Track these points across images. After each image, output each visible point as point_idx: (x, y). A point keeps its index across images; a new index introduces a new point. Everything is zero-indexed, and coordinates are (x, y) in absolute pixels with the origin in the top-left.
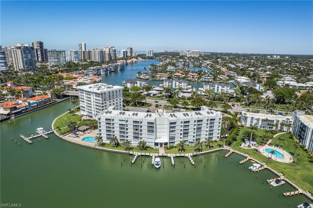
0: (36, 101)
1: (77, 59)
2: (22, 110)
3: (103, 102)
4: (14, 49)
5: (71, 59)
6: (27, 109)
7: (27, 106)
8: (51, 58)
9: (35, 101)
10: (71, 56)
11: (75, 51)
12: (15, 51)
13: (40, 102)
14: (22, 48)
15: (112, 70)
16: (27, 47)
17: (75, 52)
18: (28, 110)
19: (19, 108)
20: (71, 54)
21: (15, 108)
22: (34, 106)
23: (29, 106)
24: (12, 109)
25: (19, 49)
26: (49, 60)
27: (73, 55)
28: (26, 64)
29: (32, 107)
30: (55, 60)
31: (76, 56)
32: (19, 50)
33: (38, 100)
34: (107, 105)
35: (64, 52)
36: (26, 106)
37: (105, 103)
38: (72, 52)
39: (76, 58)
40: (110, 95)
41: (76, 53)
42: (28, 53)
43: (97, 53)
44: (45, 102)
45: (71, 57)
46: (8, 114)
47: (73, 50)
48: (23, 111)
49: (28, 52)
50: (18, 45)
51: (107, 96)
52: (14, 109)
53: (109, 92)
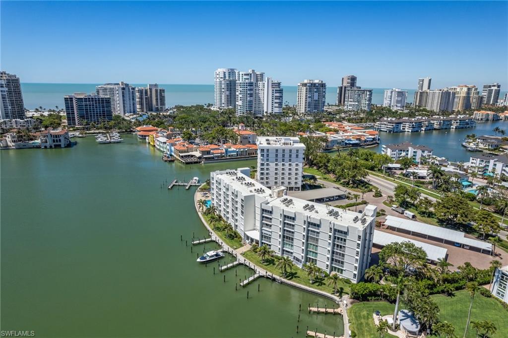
0: (237, 149)
1: (399, 105)
2: (216, 156)
3: (263, 162)
4: (299, 86)
5: (390, 104)
6: (224, 156)
7: (224, 153)
8: (350, 100)
9: (235, 149)
10: (391, 98)
11: (400, 90)
12: (300, 89)
13: (242, 151)
14: (308, 85)
15: (436, 126)
16: (315, 84)
17: (398, 92)
18: (224, 158)
19: (213, 154)
20: (391, 96)
21: (208, 153)
22: (232, 155)
23: (226, 154)
24: (203, 152)
25: (305, 86)
26: (346, 103)
27: (395, 98)
28: (309, 106)
29: (229, 156)
30: (354, 103)
31: (400, 99)
32: (305, 88)
33: (239, 149)
34: (270, 168)
35: (370, 91)
36: (221, 153)
37: (268, 165)
38: (393, 93)
39: (398, 102)
40: (277, 155)
41: (401, 94)
42: (315, 92)
43: (437, 95)
44: (249, 154)
45: (391, 101)
46: (200, 158)
47: (397, 90)
48: (216, 158)
49: (315, 90)
50: (306, 81)
51: (272, 156)
52: (206, 153)
53: (277, 150)
